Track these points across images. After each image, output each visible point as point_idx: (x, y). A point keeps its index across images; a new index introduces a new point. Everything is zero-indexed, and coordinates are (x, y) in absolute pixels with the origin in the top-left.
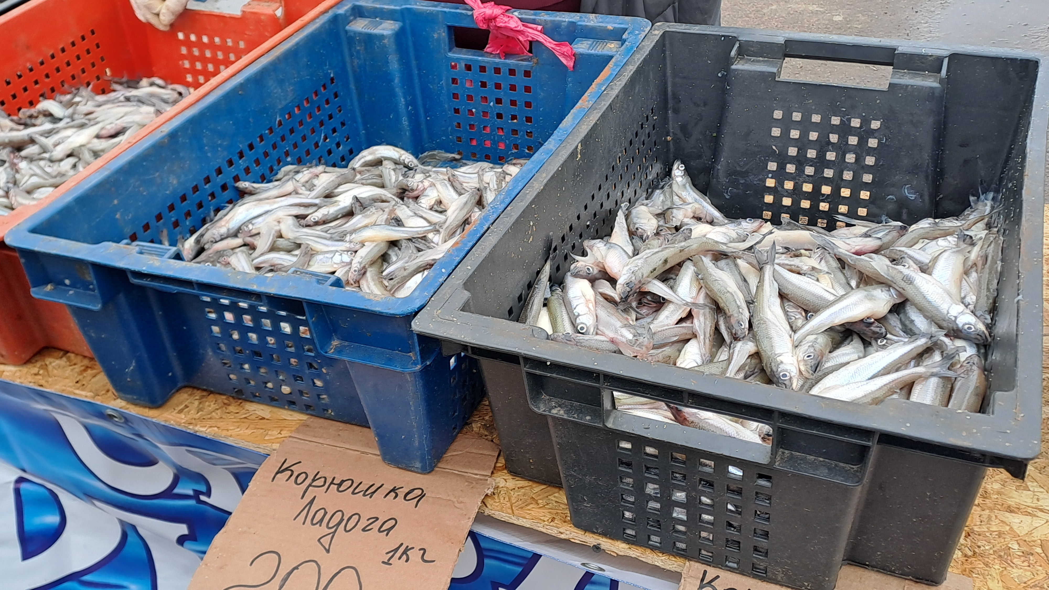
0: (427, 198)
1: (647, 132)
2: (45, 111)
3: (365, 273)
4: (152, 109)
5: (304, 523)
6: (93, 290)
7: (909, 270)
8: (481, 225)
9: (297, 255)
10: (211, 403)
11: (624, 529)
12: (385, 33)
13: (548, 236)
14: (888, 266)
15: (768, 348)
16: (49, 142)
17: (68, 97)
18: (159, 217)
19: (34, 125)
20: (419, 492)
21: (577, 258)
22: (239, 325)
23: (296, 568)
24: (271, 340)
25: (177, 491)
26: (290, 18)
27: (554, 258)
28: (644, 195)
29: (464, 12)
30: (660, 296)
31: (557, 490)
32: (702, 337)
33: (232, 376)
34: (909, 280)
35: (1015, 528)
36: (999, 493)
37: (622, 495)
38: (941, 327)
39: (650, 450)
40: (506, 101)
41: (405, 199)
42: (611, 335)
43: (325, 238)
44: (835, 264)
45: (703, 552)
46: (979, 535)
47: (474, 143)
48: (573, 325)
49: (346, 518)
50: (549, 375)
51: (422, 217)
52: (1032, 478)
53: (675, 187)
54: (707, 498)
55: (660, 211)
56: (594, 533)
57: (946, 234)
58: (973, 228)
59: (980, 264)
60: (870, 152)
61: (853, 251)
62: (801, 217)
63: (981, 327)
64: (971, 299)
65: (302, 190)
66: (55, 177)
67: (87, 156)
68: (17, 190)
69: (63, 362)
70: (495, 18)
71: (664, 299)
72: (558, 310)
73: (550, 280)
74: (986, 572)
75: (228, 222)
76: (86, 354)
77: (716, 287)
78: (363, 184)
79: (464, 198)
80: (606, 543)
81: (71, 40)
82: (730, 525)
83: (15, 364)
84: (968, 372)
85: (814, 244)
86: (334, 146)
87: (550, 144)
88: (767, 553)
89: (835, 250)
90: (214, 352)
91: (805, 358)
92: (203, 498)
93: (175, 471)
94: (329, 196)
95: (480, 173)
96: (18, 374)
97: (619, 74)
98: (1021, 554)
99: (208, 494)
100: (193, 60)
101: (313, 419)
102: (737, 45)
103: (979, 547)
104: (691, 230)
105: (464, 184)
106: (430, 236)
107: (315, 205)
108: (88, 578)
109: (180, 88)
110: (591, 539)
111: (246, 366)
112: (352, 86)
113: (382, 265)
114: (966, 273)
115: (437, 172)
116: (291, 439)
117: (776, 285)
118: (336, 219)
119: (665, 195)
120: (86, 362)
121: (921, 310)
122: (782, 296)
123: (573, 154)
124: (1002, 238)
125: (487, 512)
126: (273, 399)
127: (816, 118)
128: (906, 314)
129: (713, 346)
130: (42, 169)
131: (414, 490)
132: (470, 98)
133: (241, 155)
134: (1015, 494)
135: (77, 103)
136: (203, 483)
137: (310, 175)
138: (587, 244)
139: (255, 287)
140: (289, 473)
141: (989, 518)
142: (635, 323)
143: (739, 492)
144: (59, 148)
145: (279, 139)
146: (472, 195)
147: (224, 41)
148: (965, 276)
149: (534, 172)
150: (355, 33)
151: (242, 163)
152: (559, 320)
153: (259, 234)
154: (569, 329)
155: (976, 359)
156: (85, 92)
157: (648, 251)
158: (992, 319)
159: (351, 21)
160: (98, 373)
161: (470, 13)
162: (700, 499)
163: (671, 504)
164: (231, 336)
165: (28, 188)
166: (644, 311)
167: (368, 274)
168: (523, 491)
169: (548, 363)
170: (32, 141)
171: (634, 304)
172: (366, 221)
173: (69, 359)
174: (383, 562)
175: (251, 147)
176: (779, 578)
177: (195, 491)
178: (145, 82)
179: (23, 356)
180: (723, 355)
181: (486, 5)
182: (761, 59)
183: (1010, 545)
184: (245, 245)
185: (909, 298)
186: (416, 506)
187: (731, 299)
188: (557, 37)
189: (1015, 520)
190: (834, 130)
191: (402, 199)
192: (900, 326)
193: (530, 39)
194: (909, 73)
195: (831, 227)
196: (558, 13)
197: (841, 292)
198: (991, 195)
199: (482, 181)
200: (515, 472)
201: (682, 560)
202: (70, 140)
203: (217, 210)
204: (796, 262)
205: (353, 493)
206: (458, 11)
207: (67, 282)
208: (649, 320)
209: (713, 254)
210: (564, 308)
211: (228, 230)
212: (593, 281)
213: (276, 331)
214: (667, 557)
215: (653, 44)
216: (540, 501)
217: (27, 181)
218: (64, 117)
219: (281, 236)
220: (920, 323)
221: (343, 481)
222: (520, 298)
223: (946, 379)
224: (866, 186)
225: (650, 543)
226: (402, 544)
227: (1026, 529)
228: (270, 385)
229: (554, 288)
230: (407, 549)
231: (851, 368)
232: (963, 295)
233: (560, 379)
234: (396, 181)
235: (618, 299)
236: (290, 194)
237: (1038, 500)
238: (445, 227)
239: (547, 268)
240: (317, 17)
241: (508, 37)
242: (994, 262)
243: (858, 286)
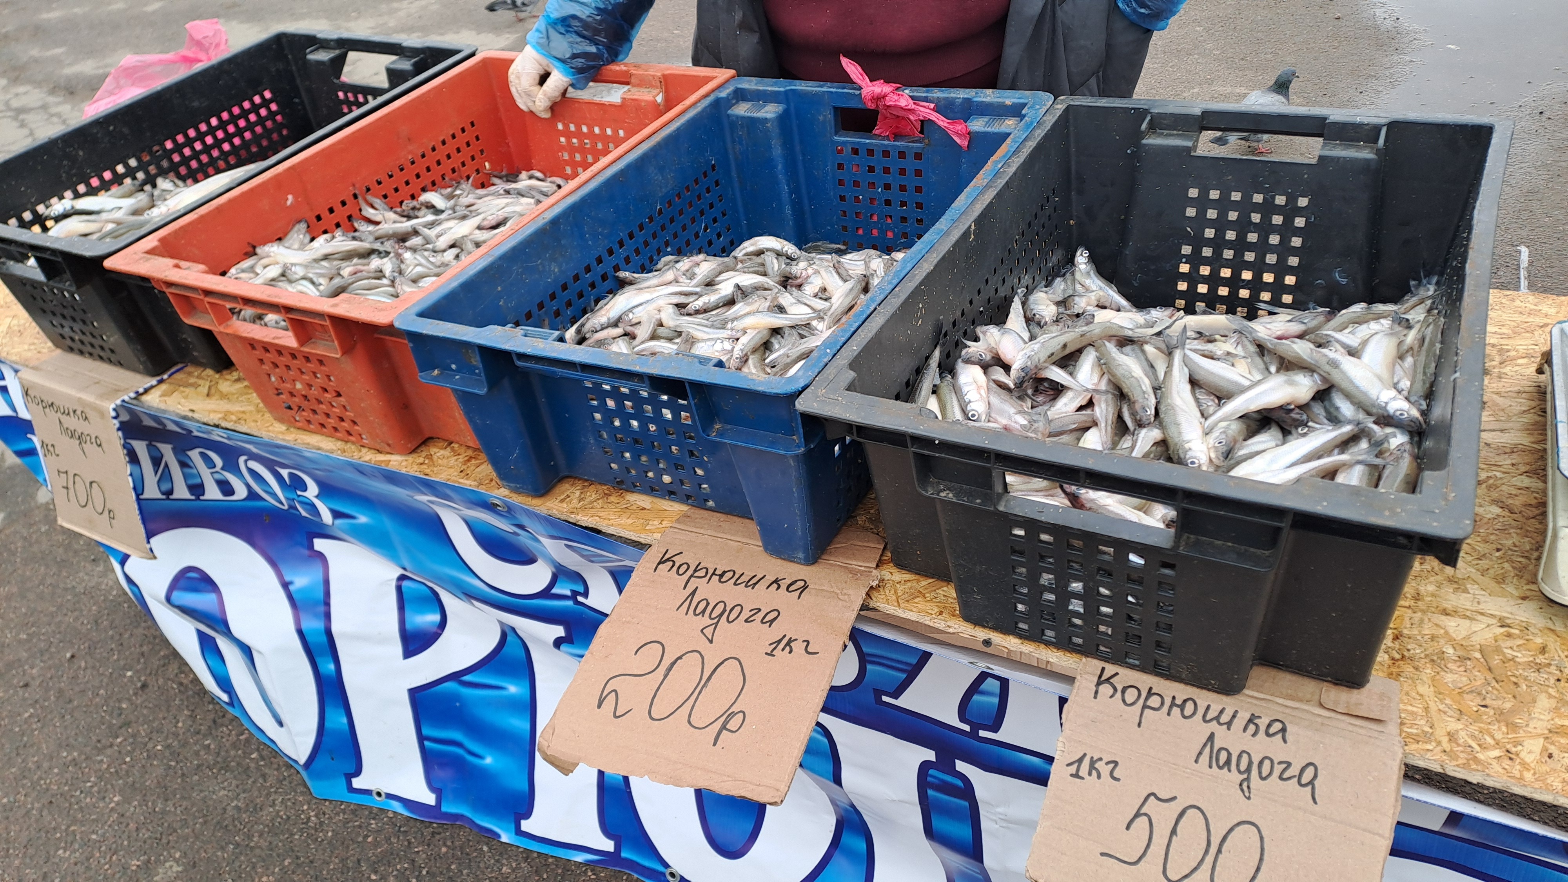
0: (811, 285)
1: (1048, 214)
2: (427, 203)
3: (746, 361)
4: (532, 201)
5: (687, 614)
6: (479, 375)
7: (1334, 353)
8: (868, 307)
9: (677, 343)
10: (592, 494)
11: (1017, 623)
12: (769, 116)
13: (938, 320)
14: (1311, 349)
15: (1176, 435)
16: (432, 233)
17: (449, 190)
18: (541, 306)
19: (417, 217)
20: (802, 583)
21: (969, 343)
22: (620, 411)
23: (680, 658)
24: (652, 428)
25: (555, 591)
26: (669, 105)
27: (944, 344)
28: (1044, 283)
29: (851, 91)
30: (1058, 383)
31: (945, 584)
32: (1103, 425)
33: (613, 465)
34: (1335, 364)
35: (1451, 631)
36: (1433, 595)
37: (1015, 586)
38: (1369, 414)
39: (1044, 537)
40: (895, 187)
41: (788, 287)
42: (1004, 421)
43: (706, 326)
44: (1252, 349)
45: (1102, 648)
46: (1409, 638)
47: (861, 232)
48: (964, 411)
49: (728, 609)
50: (937, 455)
51: (805, 304)
52: (1473, 580)
53: (1078, 275)
54: (1106, 589)
55: (1060, 299)
56: (984, 627)
57: (1378, 317)
58: (1411, 312)
59: (1416, 348)
60: (1298, 232)
61: (1274, 336)
62: (1218, 306)
63: (1415, 413)
64: (1405, 384)
65: (683, 279)
66: (439, 267)
67: (470, 246)
68: (403, 279)
69: (447, 452)
70: (884, 97)
71: (1062, 386)
72: (948, 397)
73: (940, 366)
74: (1416, 677)
75: (608, 311)
76: (471, 444)
77: (1119, 372)
78: (745, 272)
79: (849, 285)
80: (997, 638)
81: (451, 133)
82: (1130, 618)
83: (401, 453)
84: (1397, 459)
85: (1229, 330)
86: (715, 236)
87: (942, 224)
88: (1170, 649)
89: (1254, 335)
90: (596, 440)
91: (1217, 445)
92: (580, 599)
93: (554, 570)
94: (710, 284)
95: (867, 260)
96: (404, 464)
97: (1017, 151)
98: (1457, 658)
99: (586, 594)
100: (572, 150)
101: (694, 510)
102: (1149, 118)
103: (1408, 650)
104: (1093, 315)
105: (851, 272)
106: (814, 323)
107: (695, 294)
108: (467, 678)
109: (559, 181)
110: (982, 634)
111: (627, 455)
112: (734, 174)
113: (765, 353)
114: (1401, 357)
115: (821, 259)
116: (672, 530)
117: (1186, 370)
118: (717, 307)
119: (1066, 283)
120: (470, 453)
121: (1348, 396)
122: (1194, 383)
123: (966, 234)
124: (1442, 319)
125: (872, 604)
126: (652, 490)
127: (1236, 196)
128: (1330, 400)
129: (1116, 434)
130: (427, 259)
131: (796, 581)
132: (856, 184)
133: (621, 244)
134: (1452, 597)
135: (459, 196)
136: (581, 583)
137: (691, 264)
138: (979, 330)
139: (638, 368)
140: (671, 563)
141: (1421, 621)
142: (1030, 411)
143: (1140, 582)
144: (441, 239)
145: (659, 228)
146: (859, 281)
147: (603, 130)
148: (1398, 360)
149: (924, 252)
150: (737, 117)
151: (622, 252)
152: (949, 407)
153: (639, 323)
154: (959, 415)
155: (1408, 447)
156: (466, 186)
157: (1045, 336)
158: (1428, 406)
159: (734, 105)
160: (482, 463)
161: (857, 92)
162: (1098, 590)
163: (1065, 596)
164: (612, 423)
165: (413, 277)
166: (1040, 399)
167: (750, 362)
168: (909, 584)
169: (937, 442)
170: (416, 233)
171: (1030, 392)
172: (748, 309)
173: (453, 450)
174: (766, 654)
175: (631, 236)
176: (1184, 676)
177: (573, 591)
178: (524, 175)
179: (409, 445)
180: (1126, 443)
181: (874, 83)
182: (1175, 132)
183: (1444, 650)
184: (626, 334)
185: (1335, 383)
186: (799, 598)
187: (1135, 384)
188: (951, 115)
189: (1451, 624)
190: (1257, 208)
191: (785, 287)
192: (1324, 414)
193: (921, 118)
194: (1341, 145)
195: (1252, 315)
196: (952, 90)
197: (1258, 377)
198: (1435, 279)
199: (869, 268)
200: (901, 565)
201: (1078, 656)
202: (452, 231)
203: (597, 302)
204: (1210, 347)
205: (735, 584)
206: (846, 91)
207: (454, 367)
208: (1045, 408)
209: (1118, 340)
210: (954, 394)
211: (609, 319)
212: (985, 367)
213: (658, 418)
214: (1062, 653)
215: (1056, 118)
216: (928, 595)
217: (412, 270)
218: (447, 209)
219: (661, 325)
220: (1346, 409)
221: (725, 572)
222: (908, 384)
223: (1372, 467)
224: (1291, 271)
225: (1044, 637)
226: (785, 636)
227: (1464, 633)
228: (650, 474)
229: (944, 375)
230: (790, 641)
231: (1267, 456)
232: (1395, 380)
233: (949, 459)
234: (779, 269)
235: (1012, 386)
236: (671, 283)
237: (1479, 603)
238: (829, 314)
239: (937, 353)
240: (699, 100)
241: (898, 117)
242: (1432, 344)
243: (1278, 371)
